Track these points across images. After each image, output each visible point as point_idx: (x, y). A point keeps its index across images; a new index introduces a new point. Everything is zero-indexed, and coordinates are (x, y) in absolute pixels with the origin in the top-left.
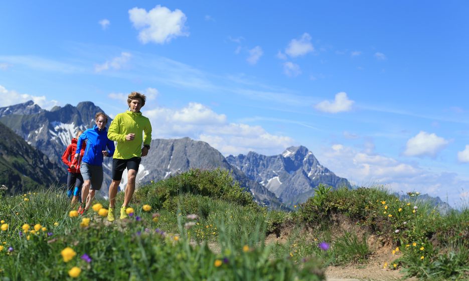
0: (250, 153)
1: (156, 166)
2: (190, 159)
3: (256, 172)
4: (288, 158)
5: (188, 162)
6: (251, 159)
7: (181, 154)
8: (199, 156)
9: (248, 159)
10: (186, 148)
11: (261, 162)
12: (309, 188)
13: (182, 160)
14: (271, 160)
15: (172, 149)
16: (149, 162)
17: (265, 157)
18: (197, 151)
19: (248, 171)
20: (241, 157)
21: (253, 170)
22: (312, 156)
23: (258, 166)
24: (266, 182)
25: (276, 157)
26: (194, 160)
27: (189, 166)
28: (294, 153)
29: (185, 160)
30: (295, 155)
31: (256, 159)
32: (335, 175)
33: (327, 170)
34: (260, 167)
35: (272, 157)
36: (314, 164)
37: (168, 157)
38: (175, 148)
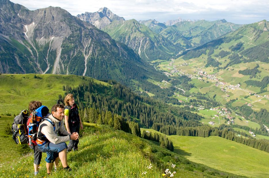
0: (86, 12)
1: (39, 21)
2: (54, 16)
3: (89, 20)
4: (101, 12)
5: (53, 17)
6: (87, 15)
7: (49, 14)
8: (57, 13)
9: (86, 15)
10: (51, 11)
11: (91, 15)
12: (110, 22)
13: (50, 17)
14: (94, 14)
15: (45, 12)
16: (36, 20)
17: (92, 13)
18: (56, 12)
19: (86, 19)
20: (83, 14)
21: (88, 19)
22: (109, 10)
23: (90, 17)
24: (94, 23)
25: (96, 13)
26: (56, 16)
27: (54, 19)
28: (102, 10)
29: (52, 16)
30: (103, 11)
31: (89, 14)
32: (119, 17)
33: (115, 15)
34: (91, 18)
35: (94, 13)
36: (110, 13)
37: (44, 17)
38: (46, 12)
